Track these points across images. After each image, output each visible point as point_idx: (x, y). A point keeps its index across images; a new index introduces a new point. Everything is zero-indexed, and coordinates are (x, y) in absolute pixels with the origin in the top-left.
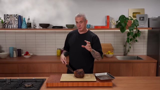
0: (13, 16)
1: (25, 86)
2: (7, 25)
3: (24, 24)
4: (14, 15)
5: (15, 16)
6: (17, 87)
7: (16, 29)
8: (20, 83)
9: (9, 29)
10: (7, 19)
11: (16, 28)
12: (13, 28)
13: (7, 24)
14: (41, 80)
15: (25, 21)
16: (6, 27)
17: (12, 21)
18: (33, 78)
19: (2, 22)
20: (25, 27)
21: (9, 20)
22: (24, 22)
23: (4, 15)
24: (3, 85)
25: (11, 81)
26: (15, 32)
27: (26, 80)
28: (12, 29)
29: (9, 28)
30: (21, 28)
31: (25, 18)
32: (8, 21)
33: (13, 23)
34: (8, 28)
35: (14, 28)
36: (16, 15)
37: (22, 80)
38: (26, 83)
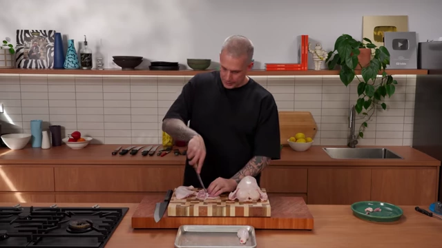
0: (41, 35)
1: (70, 228)
2: (24, 60)
3: (70, 56)
4: (45, 31)
5: (45, 35)
6: (48, 228)
7: (49, 71)
8: (58, 220)
9: (31, 70)
10: (25, 42)
11: (49, 68)
12: (41, 67)
13: (25, 58)
14: (116, 212)
15: (74, 48)
16: (22, 65)
17: (40, 48)
18: (94, 205)
19: (11, 51)
20: (73, 65)
21: (31, 46)
22: (70, 52)
23: (18, 31)
24: (11, 224)
25: (32, 214)
26: (48, 80)
27: (72, 212)
28: (37, 70)
29: (30, 67)
30: (63, 68)
31: (73, 41)
32: (28, 48)
33: (42, 54)
34: (28, 67)
35: (44, 67)
36: (50, 32)
37: (64, 210)
38: (74, 220)
